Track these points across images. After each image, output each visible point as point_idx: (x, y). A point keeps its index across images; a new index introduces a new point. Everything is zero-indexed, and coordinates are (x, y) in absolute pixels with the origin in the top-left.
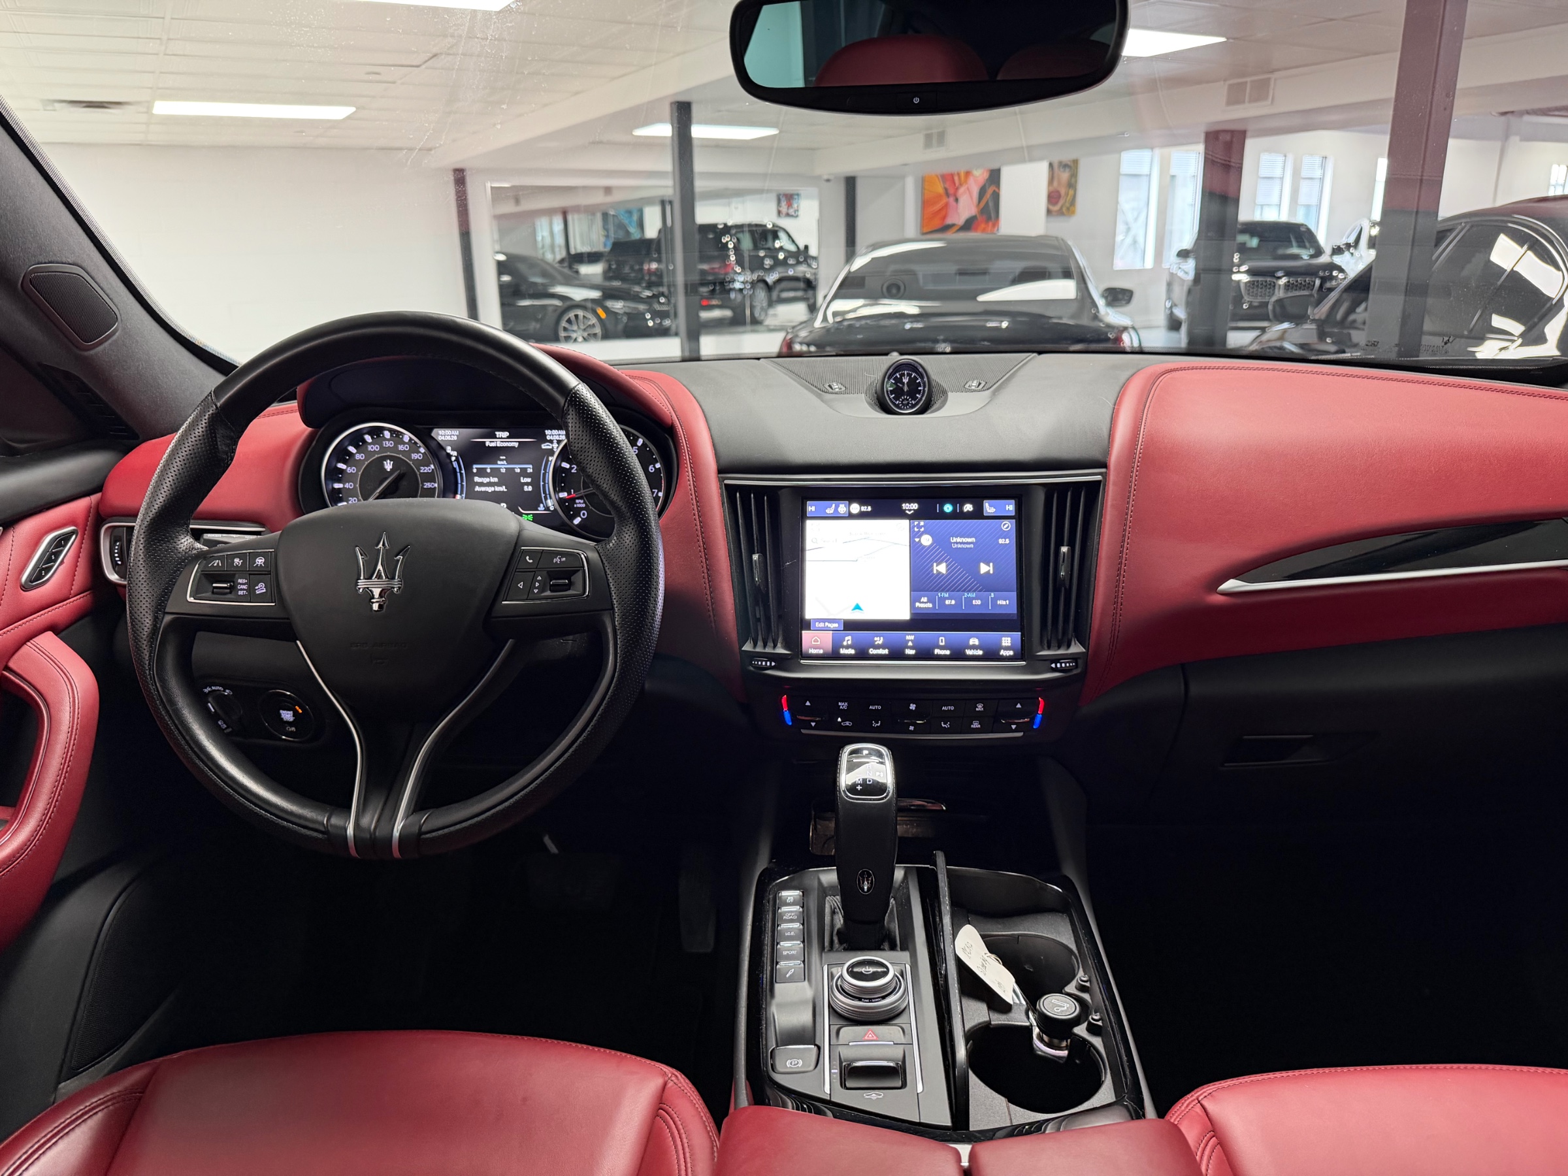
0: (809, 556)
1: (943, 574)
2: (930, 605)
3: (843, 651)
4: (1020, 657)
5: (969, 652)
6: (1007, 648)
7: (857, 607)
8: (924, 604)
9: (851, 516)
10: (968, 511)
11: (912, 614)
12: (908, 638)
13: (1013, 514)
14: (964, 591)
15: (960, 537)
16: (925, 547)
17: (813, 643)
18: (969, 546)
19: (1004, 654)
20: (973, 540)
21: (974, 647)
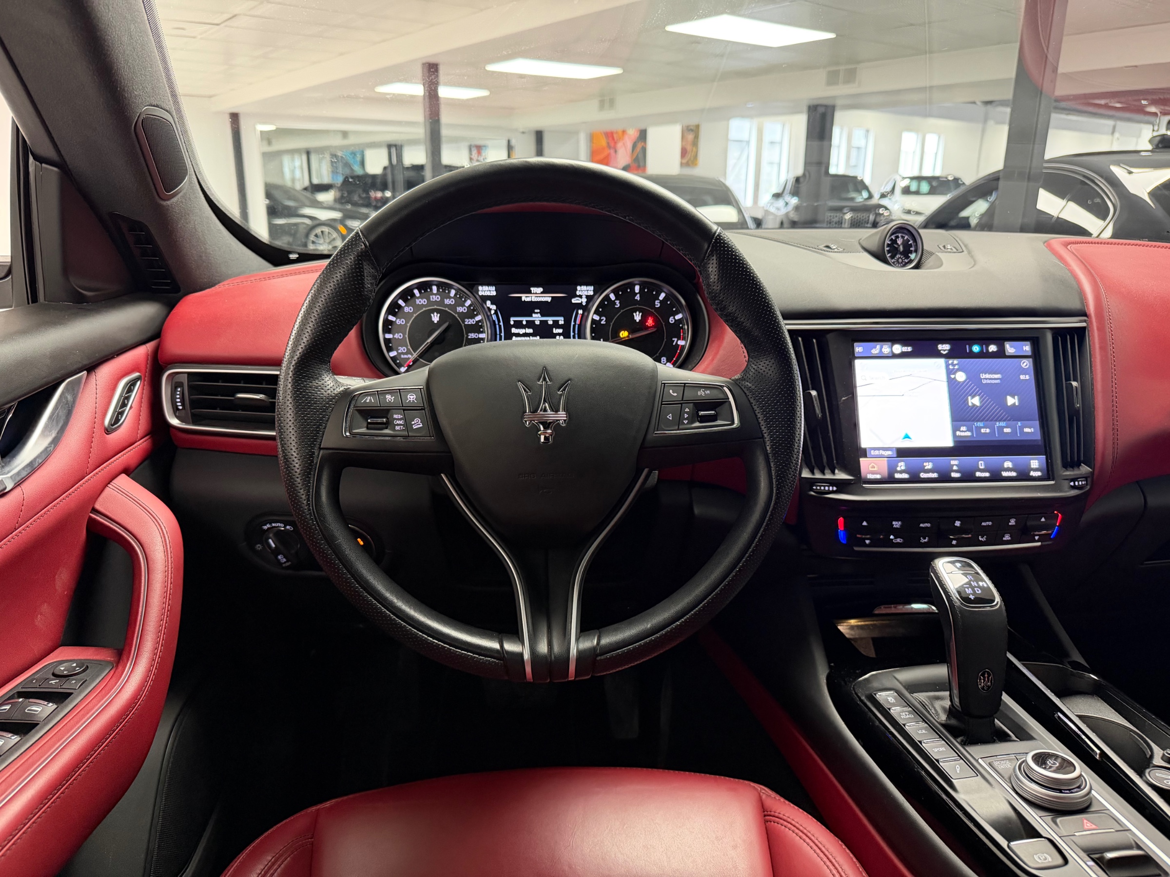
0: (861, 392)
1: (977, 406)
2: (969, 434)
3: (897, 476)
4: (1047, 477)
5: (1005, 474)
6: (1036, 470)
7: (907, 437)
8: (964, 433)
9: (894, 356)
10: (993, 352)
11: (955, 442)
12: (953, 462)
13: (1030, 354)
14: (996, 421)
15: (989, 374)
16: (959, 382)
17: (870, 469)
18: (997, 381)
19: (1034, 475)
21: (1008, 470)
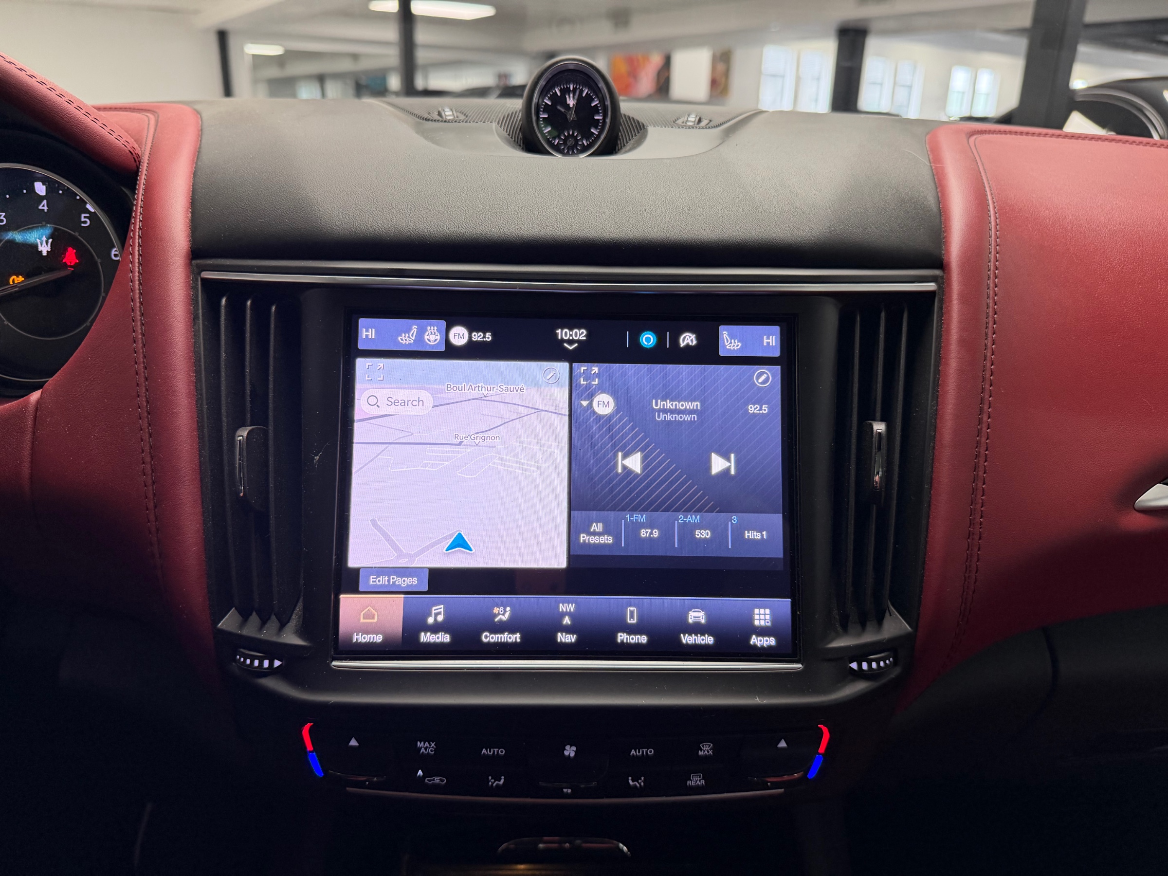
0: (360, 432)
1: (637, 475)
2: (608, 540)
3: (426, 637)
4: (788, 653)
5: (687, 639)
6: (762, 632)
7: (460, 543)
8: (597, 537)
9: (451, 352)
11: (571, 557)
12: (562, 608)
13: (777, 353)
14: (677, 510)
15: (672, 400)
16: (601, 417)
17: (362, 621)
18: (687, 418)
19: (759, 644)
20: (696, 405)
21: (697, 629)
